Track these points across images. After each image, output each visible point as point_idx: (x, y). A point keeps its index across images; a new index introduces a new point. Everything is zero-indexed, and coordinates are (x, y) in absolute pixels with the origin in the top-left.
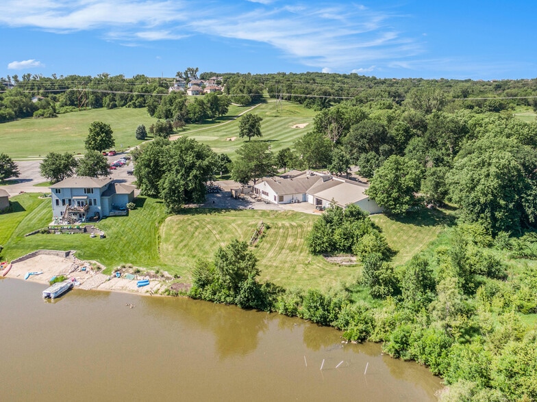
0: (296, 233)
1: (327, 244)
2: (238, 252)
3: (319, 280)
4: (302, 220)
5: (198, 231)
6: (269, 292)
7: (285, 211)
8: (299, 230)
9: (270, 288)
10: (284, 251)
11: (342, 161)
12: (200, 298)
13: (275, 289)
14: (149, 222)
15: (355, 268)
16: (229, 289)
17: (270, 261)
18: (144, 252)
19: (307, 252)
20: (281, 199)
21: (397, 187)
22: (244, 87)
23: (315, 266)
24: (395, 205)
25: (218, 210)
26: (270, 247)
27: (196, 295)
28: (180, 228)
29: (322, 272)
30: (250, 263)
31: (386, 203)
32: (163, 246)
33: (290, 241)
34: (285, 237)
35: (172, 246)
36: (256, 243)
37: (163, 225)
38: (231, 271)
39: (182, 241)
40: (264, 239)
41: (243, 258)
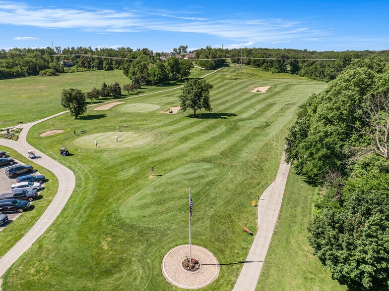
22: (209, 54)
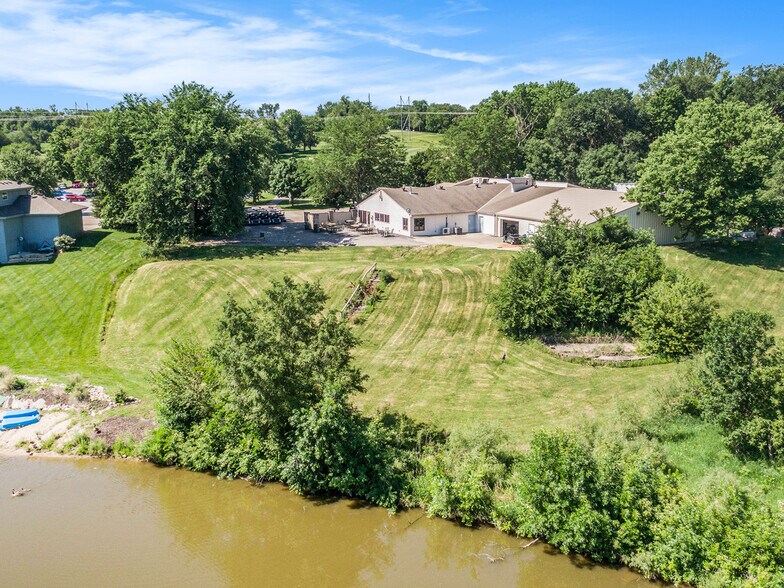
0: (462, 288)
1: (550, 308)
2: (293, 314)
3: (543, 404)
4: (476, 262)
5: (214, 290)
6: (393, 444)
7: (429, 248)
8: (470, 283)
9: (397, 427)
10: (431, 332)
11: (548, 161)
12: (175, 462)
13: (412, 431)
14: (98, 273)
15: (640, 370)
16: (263, 432)
17: (395, 356)
18: (61, 339)
19: (496, 332)
20: (419, 223)
21: (718, 172)
23: (522, 368)
24: (713, 218)
25: (271, 250)
26: (393, 324)
27: (163, 453)
28: (168, 285)
29: (548, 383)
30: (329, 349)
31: (690, 213)
32: (118, 324)
33: (447, 307)
34: (433, 298)
35: (142, 323)
36: (357, 315)
37: (129, 278)
38: (263, 374)
39: (168, 313)
40: (379, 305)
41: (307, 334)
